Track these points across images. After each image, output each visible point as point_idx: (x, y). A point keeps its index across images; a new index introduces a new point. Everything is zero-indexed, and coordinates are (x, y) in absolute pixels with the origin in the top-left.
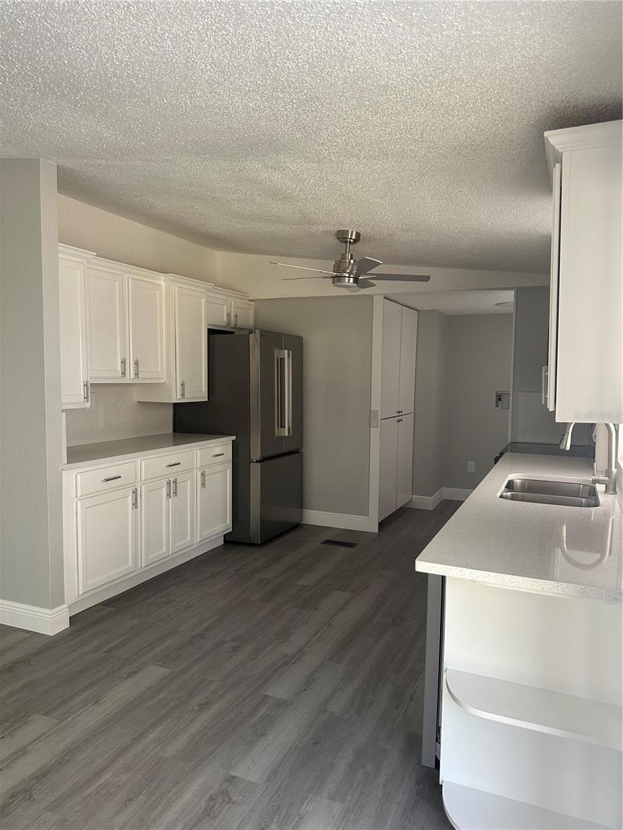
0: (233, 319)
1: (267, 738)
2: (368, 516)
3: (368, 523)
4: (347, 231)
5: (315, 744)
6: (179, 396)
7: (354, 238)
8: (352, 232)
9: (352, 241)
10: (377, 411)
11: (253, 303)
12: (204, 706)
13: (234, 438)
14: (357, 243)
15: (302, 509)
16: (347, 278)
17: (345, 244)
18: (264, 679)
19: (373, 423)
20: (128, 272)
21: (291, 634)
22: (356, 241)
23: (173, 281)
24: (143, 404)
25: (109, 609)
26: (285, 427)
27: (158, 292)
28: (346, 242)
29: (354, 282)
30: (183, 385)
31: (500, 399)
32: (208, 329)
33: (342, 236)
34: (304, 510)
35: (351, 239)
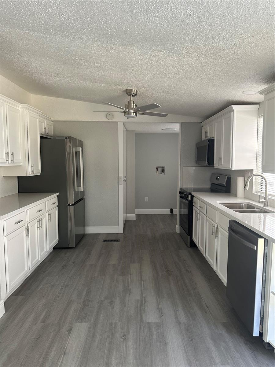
0: (47, 130)
1: (169, 344)
2: (119, 226)
3: (118, 229)
4: (132, 90)
5: (192, 340)
6: (31, 173)
7: (135, 93)
8: (134, 90)
9: (134, 94)
10: (122, 177)
11: (52, 122)
12: (125, 337)
13: (58, 194)
14: (136, 96)
15: (85, 226)
16: (132, 113)
17: (130, 97)
18: (139, 315)
19: (120, 183)
20: (6, 102)
21: (130, 289)
22: (136, 95)
23: (27, 108)
24: (6, 178)
25: (20, 298)
26: (81, 187)
27: (19, 114)
28: (131, 95)
29: (135, 115)
30: (33, 166)
31: (157, 170)
32: (40, 136)
33: (129, 93)
34: (86, 227)
35: (133, 93)
